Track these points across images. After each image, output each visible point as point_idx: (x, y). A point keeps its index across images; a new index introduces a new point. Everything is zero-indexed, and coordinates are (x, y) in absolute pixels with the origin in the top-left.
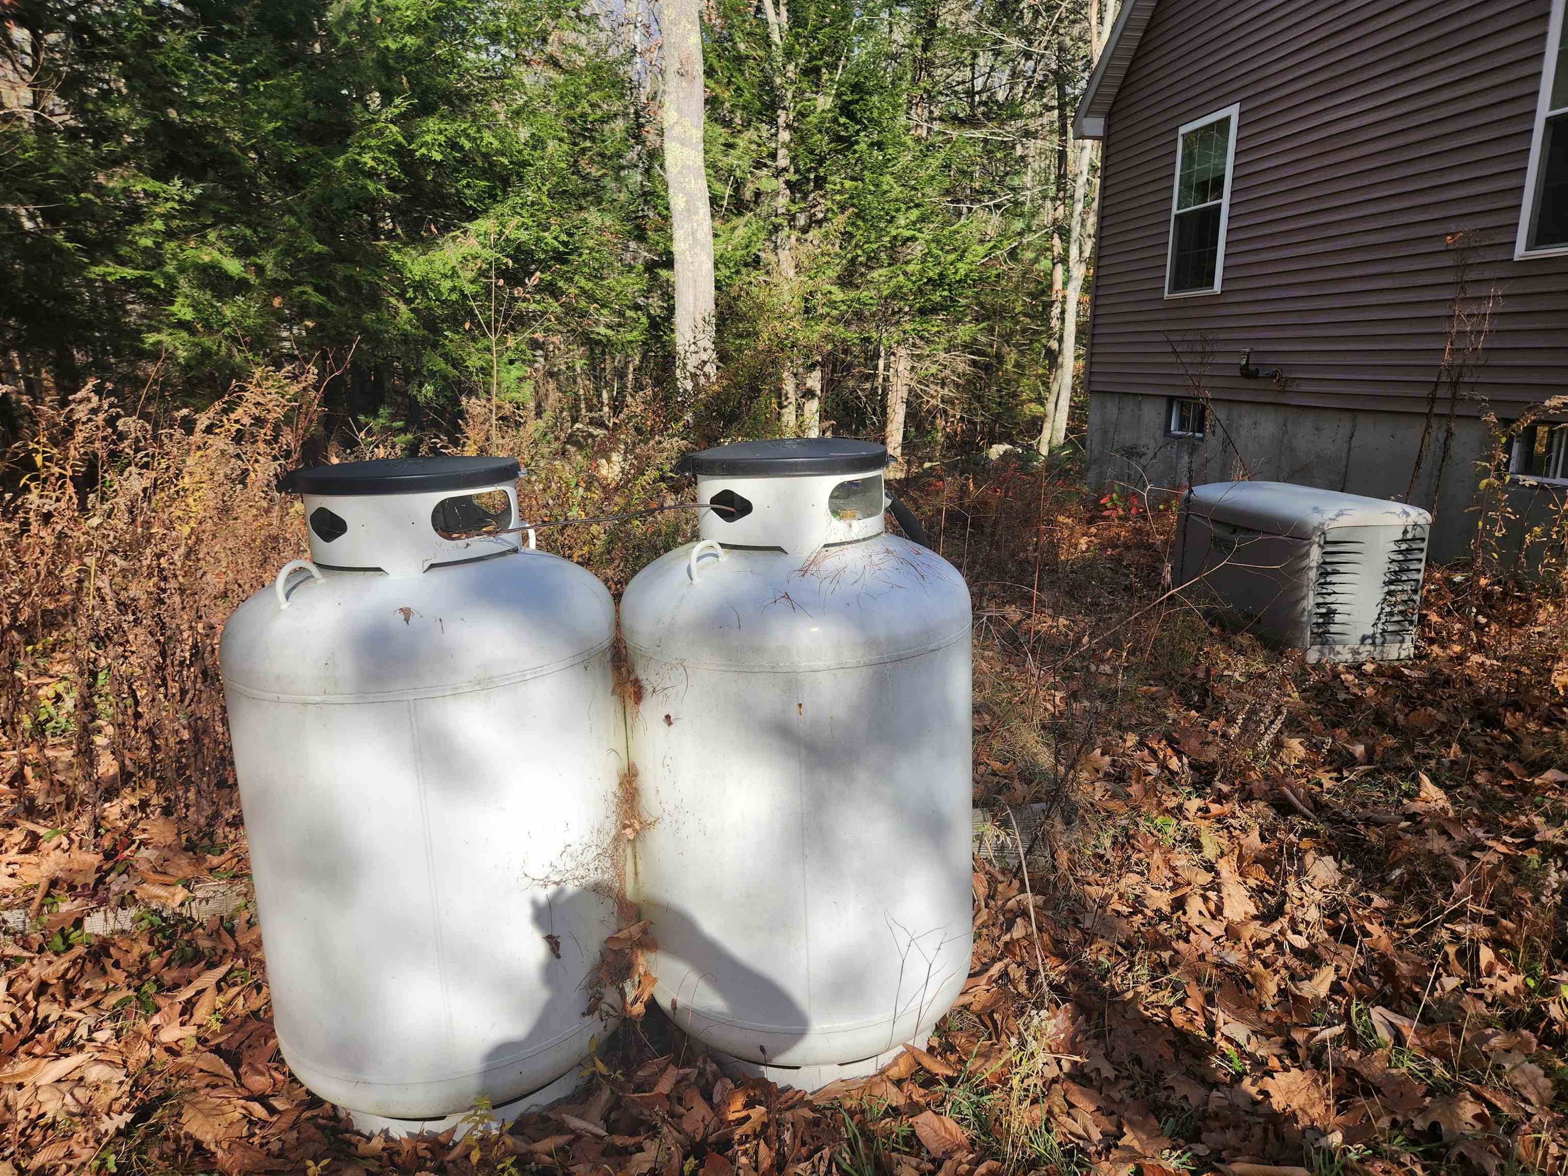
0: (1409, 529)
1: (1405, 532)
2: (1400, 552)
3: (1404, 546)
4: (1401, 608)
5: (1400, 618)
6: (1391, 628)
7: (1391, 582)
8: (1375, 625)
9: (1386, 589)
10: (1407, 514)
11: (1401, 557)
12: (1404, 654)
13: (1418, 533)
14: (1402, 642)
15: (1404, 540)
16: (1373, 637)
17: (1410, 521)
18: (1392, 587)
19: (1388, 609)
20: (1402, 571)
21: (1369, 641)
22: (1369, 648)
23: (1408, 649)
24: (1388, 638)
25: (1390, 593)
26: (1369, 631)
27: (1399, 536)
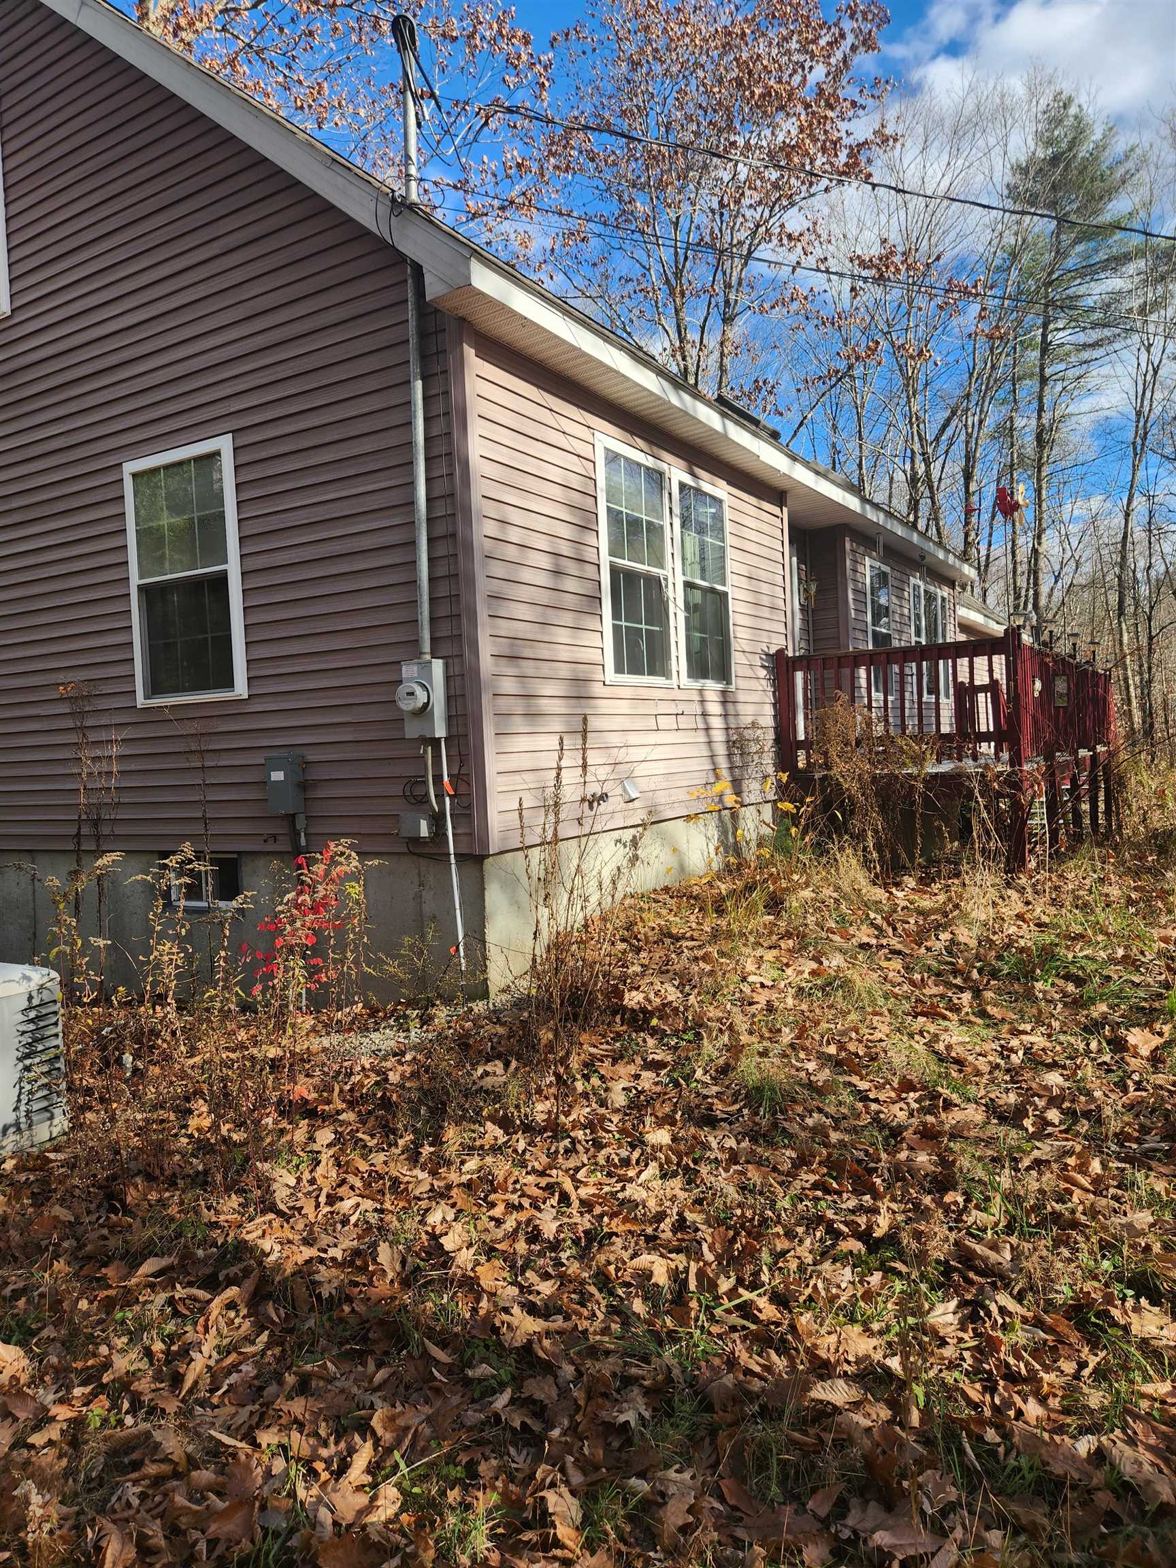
0: (34, 994)
1: (30, 998)
2: (31, 1021)
3: (32, 1014)
4: (45, 1080)
5: (46, 1092)
6: (36, 1107)
7: (27, 1056)
8: (16, 1109)
9: (21, 1066)
10: (29, 979)
11: (32, 1027)
12: (55, 1132)
13: (46, 996)
14: (52, 1118)
15: (31, 1008)
16: (17, 1125)
17: (33, 986)
18: (28, 1062)
19: (28, 1087)
20: (36, 1040)
21: (12, 1130)
22: (13, 1138)
23: (61, 1122)
24: (35, 1118)
25: (28, 1069)
26: (10, 1118)
27: (25, 1004)
